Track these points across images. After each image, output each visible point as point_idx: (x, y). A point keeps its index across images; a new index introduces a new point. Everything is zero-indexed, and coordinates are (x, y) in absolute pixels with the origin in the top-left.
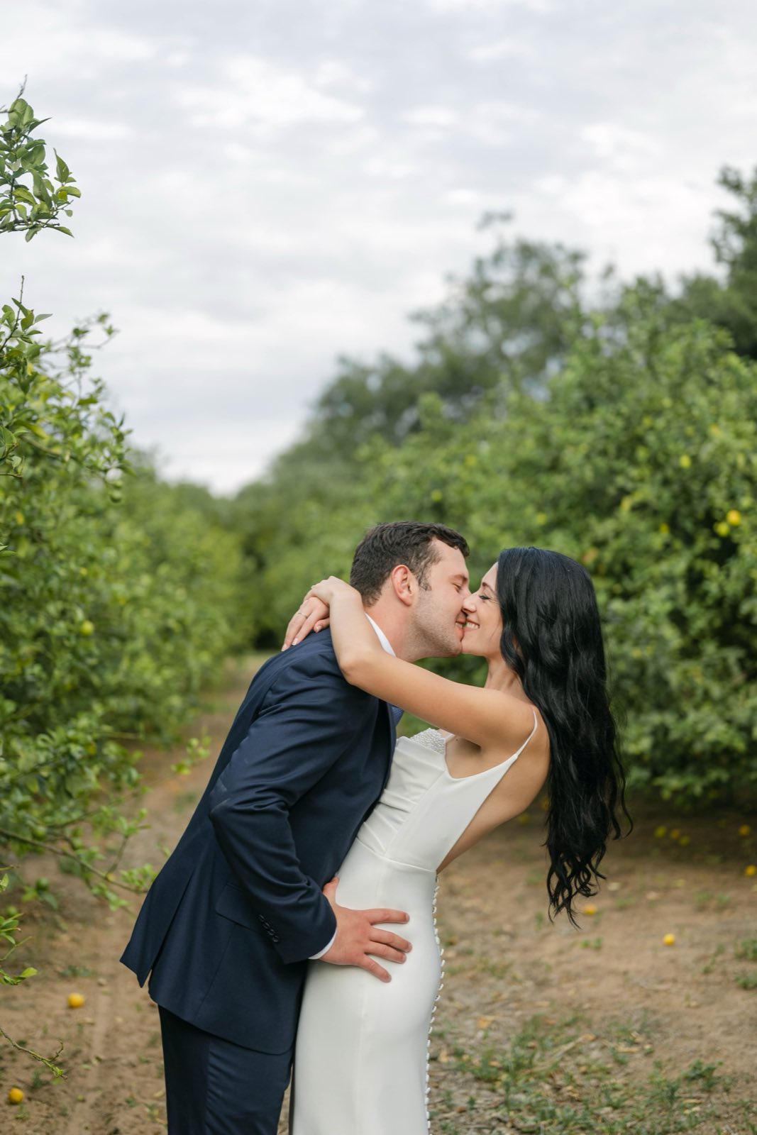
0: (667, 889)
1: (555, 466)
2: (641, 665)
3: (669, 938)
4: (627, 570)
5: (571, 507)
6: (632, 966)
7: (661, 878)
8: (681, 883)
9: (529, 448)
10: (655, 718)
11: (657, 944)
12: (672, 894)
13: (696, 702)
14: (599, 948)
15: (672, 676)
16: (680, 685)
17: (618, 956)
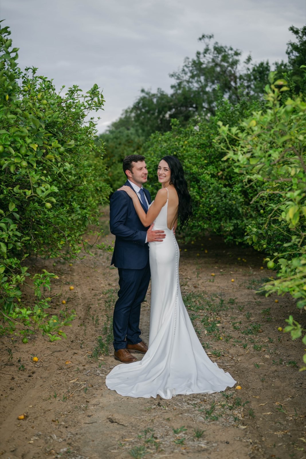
0: (237, 271)
1: (211, 146)
2: (231, 205)
3: (233, 280)
4: (231, 178)
5: (215, 158)
6: (221, 285)
7: (235, 269)
8: (241, 270)
9: (204, 140)
10: (235, 221)
11: (229, 281)
12: (237, 272)
13: (248, 217)
14: (213, 282)
15: (240, 209)
16: (242, 212)
17: (218, 283)
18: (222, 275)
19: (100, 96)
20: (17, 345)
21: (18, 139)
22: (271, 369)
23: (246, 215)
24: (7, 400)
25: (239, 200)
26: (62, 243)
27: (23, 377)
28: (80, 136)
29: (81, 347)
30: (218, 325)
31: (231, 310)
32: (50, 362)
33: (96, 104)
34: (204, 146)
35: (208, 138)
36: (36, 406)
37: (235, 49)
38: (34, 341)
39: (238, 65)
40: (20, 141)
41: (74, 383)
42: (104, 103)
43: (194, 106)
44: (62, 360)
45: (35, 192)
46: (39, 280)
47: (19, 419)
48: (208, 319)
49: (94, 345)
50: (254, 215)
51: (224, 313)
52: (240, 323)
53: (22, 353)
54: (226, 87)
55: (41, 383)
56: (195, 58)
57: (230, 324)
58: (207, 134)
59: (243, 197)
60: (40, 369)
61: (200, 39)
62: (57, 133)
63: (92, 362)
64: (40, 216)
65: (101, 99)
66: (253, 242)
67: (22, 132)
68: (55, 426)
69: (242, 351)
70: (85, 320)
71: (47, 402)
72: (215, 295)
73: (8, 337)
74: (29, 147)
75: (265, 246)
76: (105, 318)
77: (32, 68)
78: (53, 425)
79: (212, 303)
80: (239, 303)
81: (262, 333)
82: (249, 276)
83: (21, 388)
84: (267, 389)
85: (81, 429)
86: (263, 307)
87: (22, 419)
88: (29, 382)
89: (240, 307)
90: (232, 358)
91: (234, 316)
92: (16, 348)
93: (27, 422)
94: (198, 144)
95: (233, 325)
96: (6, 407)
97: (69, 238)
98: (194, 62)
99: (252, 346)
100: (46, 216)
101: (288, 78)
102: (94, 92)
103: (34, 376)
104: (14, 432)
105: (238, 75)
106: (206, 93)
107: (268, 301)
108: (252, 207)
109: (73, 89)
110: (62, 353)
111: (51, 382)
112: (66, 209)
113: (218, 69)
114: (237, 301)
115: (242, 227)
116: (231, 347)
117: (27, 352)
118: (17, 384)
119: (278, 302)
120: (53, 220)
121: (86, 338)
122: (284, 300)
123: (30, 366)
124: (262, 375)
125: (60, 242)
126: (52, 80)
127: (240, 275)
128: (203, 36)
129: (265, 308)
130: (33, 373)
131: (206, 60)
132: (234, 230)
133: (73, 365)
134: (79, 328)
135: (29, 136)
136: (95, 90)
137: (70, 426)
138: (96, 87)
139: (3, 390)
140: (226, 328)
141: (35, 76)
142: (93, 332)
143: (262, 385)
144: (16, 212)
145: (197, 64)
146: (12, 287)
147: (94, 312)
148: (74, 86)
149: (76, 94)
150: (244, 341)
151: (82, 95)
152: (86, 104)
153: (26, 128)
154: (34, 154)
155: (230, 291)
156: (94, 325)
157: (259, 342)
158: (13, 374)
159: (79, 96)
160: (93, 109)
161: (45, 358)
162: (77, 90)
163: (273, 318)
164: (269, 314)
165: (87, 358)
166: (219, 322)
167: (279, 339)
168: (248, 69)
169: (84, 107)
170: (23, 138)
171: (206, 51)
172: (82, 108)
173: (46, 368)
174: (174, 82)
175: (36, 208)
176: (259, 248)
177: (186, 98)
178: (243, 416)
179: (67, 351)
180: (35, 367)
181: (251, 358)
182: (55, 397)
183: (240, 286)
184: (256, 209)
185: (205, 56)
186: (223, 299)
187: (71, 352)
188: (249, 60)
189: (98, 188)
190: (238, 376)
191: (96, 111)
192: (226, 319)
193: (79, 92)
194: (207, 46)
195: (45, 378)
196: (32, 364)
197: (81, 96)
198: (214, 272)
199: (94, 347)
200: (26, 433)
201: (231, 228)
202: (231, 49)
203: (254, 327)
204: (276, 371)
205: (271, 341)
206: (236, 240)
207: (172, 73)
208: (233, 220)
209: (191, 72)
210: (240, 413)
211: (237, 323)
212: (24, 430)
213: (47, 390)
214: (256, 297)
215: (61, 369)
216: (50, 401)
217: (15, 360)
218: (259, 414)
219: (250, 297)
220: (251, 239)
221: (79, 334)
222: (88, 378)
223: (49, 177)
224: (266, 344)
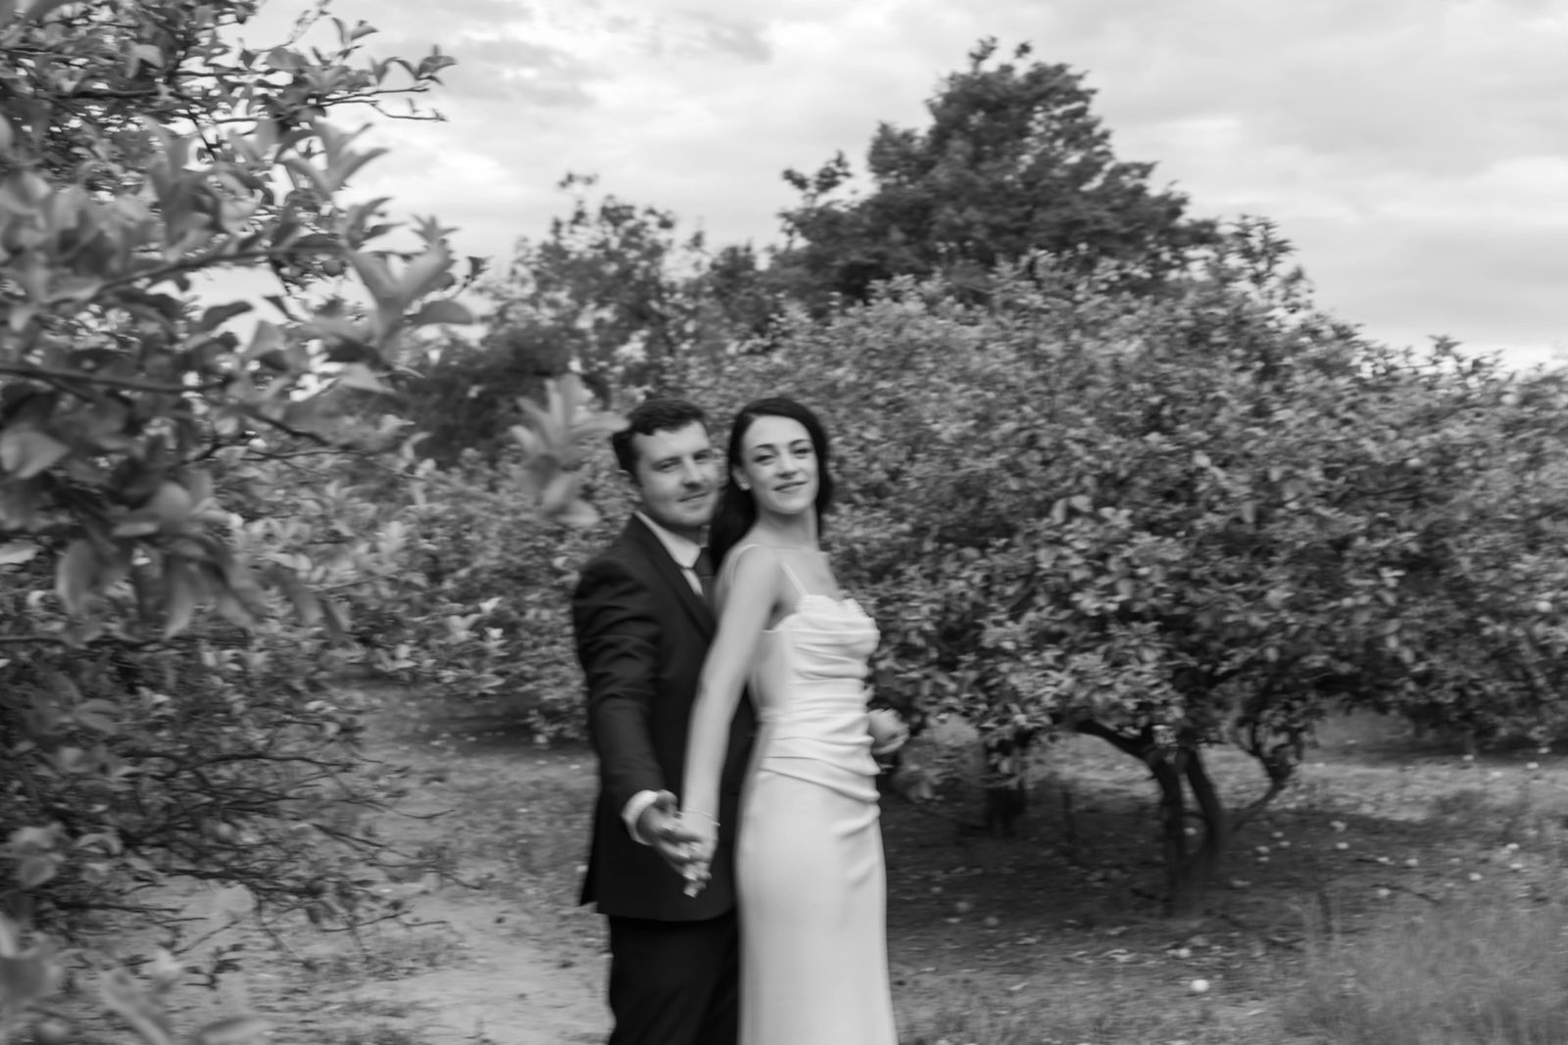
37: (660, 212)
39: (667, 256)
56: (549, 239)
61: (562, 185)
98: (545, 247)
105: (664, 279)
128: (570, 178)
131: (580, 242)
171: (579, 217)
185: (573, 232)
188: (697, 241)
194: (581, 203)
202: (651, 212)
209: (537, 274)
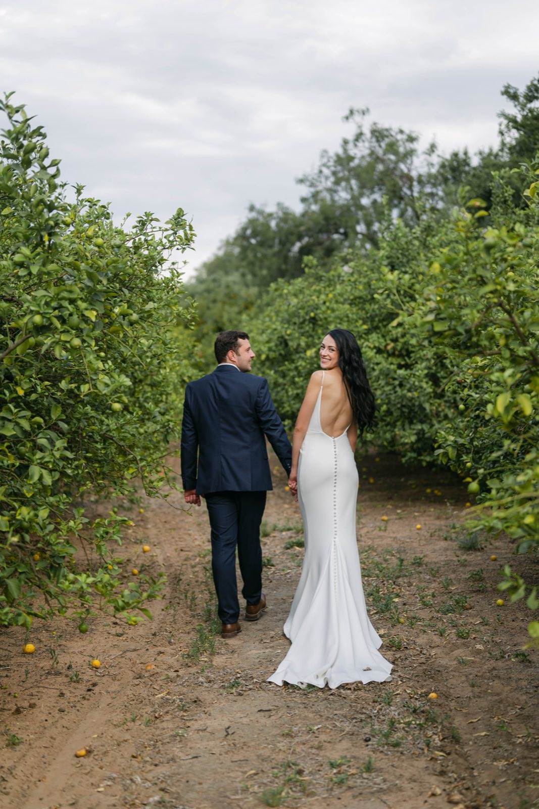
0: (425, 512)
1: (372, 300)
2: (412, 399)
3: (419, 526)
4: (409, 353)
5: (380, 321)
6: (399, 536)
7: (423, 508)
8: (432, 510)
9: (361, 290)
10: (419, 427)
11: (413, 529)
12: (426, 514)
13: (440, 419)
14: (385, 530)
15: (427, 406)
16: (431, 411)
17: (394, 533)
18: (400, 518)
19: (187, 228)
20: (64, 643)
21: (66, 304)
22: (486, 667)
23: (437, 415)
24: (56, 728)
25: (425, 390)
26: (131, 471)
27: (78, 692)
28: (157, 294)
29: (170, 642)
30: (396, 600)
31: (418, 576)
32: (121, 668)
33: (181, 240)
34: (361, 301)
35: (367, 286)
36: (104, 735)
37: (407, 131)
38: (92, 635)
39: (415, 159)
40: (69, 307)
41: (162, 698)
42: (194, 238)
43: (342, 230)
44: (142, 663)
45: (95, 386)
46: (102, 529)
47: (77, 756)
48: (378, 592)
49: (191, 639)
50: (450, 415)
51: (405, 581)
52: (433, 596)
53: (73, 655)
54: (396, 196)
55: (109, 701)
56: (340, 151)
57: (417, 598)
58: (366, 280)
59: (432, 385)
60: (105, 679)
61: (347, 118)
62: (121, 290)
63: (190, 664)
64: (94, 427)
65: (189, 232)
66: (449, 459)
67: (71, 292)
68: (136, 765)
69: (437, 639)
70: (172, 600)
71: (121, 728)
72: (389, 552)
73: (47, 630)
74: (83, 315)
75: (469, 465)
76: (207, 596)
77: (76, 186)
78: (134, 762)
79: (384, 566)
80: (431, 563)
81: (470, 611)
82: (447, 519)
83: (77, 708)
84: (480, 697)
85: (180, 766)
86: (471, 568)
87: (83, 756)
88: (88, 700)
89: (433, 570)
90: (421, 652)
91: (423, 585)
92: (62, 647)
93: (91, 759)
94: (352, 297)
95: (421, 600)
96: (55, 739)
97: (144, 463)
98: (338, 156)
99: (454, 631)
100: (104, 427)
101: (501, 181)
102: (178, 221)
103: (97, 689)
104: (71, 776)
105: (414, 174)
106: (362, 208)
107: (480, 558)
108: (446, 402)
109: (145, 218)
110: (139, 652)
111: (125, 697)
112: (137, 414)
113: (380, 167)
114: (426, 560)
115: (431, 436)
116: (418, 634)
117: (81, 653)
118: (69, 703)
119: (495, 560)
120: (115, 434)
121: (176, 628)
122: (505, 556)
123: (88, 675)
124: (471, 677)
125: (128, 470)
126: (109, 204)
127: (432, 518)
128: (352, 112)
129: (475, 571)
130: (94, 685)
131: (360, 152)
132: (418, 441)
133: (158, 670)
134: (163, 612)
135: (81, 299)
136: (179, 218)
137: (162, 763)
138: (180, 213)
139: (47, 712)
140: (410, 605)
141: (80, 198)
142: (188, 619)
143: (472, 691)
144: (62, 420)
145: (343, 160)
146: (62, 541)
147: (187, 587)
148: (147, 214)
149: (149, 226)
150: (439, 625)
151: (160, 228)
152: (165, 241)
153: (76, 285)
154: (91, 326)
155: (415, 545)
156: (187, 608)
157: (466, 625)
158: (61, 688)
159: (154, 230)
160: (178, 249)
161: (111, 661)
162: (151, 220)
163: (488, 585)
164: (482, 579)
165: (181, 658)
166: (398, 596)
167: (498, 619)
168: (432, 165)
169: (163, 245)
170: (72, 301)
171: (359, 136)
172: (159, 248)
173: (114, 678)
174: (305, 191)
175: (87, 414)
176: (461, 469)
177: (327, 219)
178: (441, 738)
179: (147, 650)
180: (96, 675)
181: (452, 651)
182: (134, 721)
183: (431, 536)
184: (453, 405)
185: (356, 146)
186: (402, 558)
187: (153, 651)
188: (433, 148)
189: (186, 379)
190: (432, 678)
191: (183, 252)
192: (409, 591)
193: (153, 223)
194: (360, 127)
195: (115, 692)
196: (90, 672)
197: (158, 229)
198: (387, 515)
199: (190, 642)
200: (91, 777)
201: (413, 438)
202: (401, 132)
203: (456, 601)
204: (494, 669)
205: (484, 623)
206: (422, 458)
207: (300, 176)
208: (415, 424)
209: (334, 173)
210: (436, 734)
211: (427, 596)
212: (87, 771)
213: (119, 710)
214: (458, 553)
215: (140, 677)
216: (126, 727)
217: (61, 666)
218: (468, 736)
219: (448, 553)
220: (446, 454)
221: (165, 623)
222: (185, 690)
223: (110, 362)
224: (478, 628)
